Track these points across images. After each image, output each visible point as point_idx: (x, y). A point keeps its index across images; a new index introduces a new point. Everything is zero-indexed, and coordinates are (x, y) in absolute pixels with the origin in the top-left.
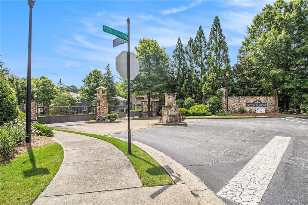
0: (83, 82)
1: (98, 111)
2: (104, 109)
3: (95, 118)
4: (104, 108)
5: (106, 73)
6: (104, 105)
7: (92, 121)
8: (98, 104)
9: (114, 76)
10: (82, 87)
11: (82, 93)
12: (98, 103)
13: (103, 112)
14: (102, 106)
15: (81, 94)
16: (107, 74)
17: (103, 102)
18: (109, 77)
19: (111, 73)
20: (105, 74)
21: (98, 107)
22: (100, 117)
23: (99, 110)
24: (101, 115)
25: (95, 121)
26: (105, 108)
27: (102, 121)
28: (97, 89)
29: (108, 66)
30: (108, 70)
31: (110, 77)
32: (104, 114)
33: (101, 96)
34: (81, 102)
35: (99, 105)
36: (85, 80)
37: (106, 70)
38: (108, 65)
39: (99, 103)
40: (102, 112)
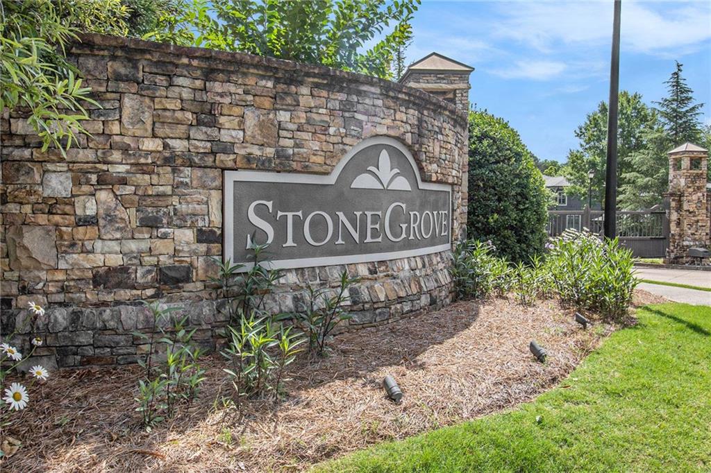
0: (577, 138)
1: (674, 229)
2: (697, 221)
3: (664, 253)
4: (696, 219)
5: (669, 97)
6: (698, 208)
7: (649, 260)
8: (673, 204)
9: (702, 105)
10: (572, 154)
11: (571, 175)
12: (673, 200)
13: (693, 234)
14: (690, 213)
15: (569, 177)
16: (671, 102)
17: (695, 197)
18: (678, 110)
19: (690, 95)
20: (666, 100)
21: (674, 216)
22: (683, 248)
23: (679, 224)
24: (685, 243)
25: (660, 261)
26: (699, 218)
27: (693, 262)
28: (671, 154)
29: (676, 70)
30: (677, 84)
31: (684, 110)
32: (695, 240)
33: (687, 177)
34: (564, 202)
35: (679, 208)
36: (583, 130)
37: (671, 88)
38: (678, 66)
39: (680, 201)
40: (690, 232)
